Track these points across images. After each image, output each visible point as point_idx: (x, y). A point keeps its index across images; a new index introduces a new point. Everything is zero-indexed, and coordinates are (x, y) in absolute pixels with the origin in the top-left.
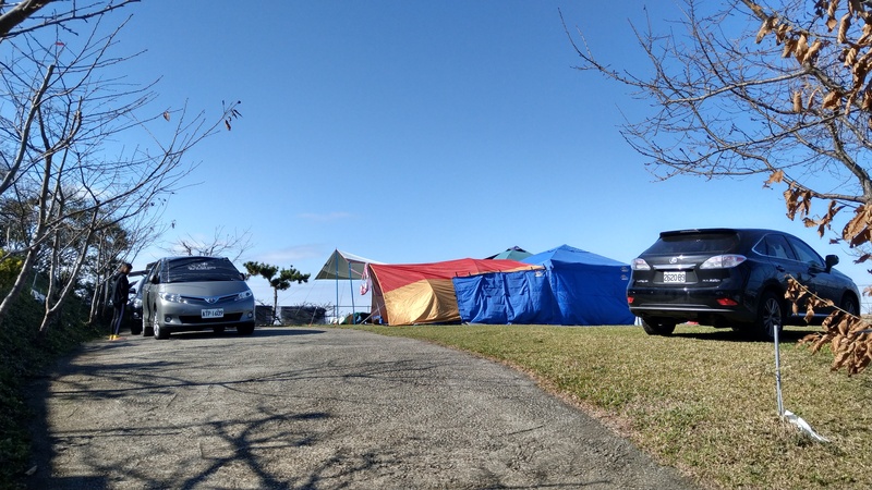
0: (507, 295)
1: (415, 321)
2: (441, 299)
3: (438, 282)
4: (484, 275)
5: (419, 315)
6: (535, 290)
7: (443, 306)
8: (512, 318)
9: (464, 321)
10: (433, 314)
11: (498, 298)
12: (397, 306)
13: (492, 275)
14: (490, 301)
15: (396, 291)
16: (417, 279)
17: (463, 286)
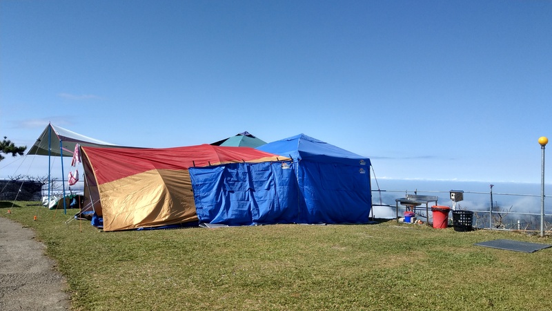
0: (252, 190)
1: (140, 224)
2: (175, 194)
3: (169, 172)
4: (227, 166)
5: (145, 215)
6: (282, 184)
7: (177, 204)
8: (257, 218)
9: (203, 222)
10: (164, 215)
11: (241, 193)
12: (116, 203)
13: (235, 166)
14: (233, 197)
15: (115, 183)
16: (144, 169)
17: (201, 178)
